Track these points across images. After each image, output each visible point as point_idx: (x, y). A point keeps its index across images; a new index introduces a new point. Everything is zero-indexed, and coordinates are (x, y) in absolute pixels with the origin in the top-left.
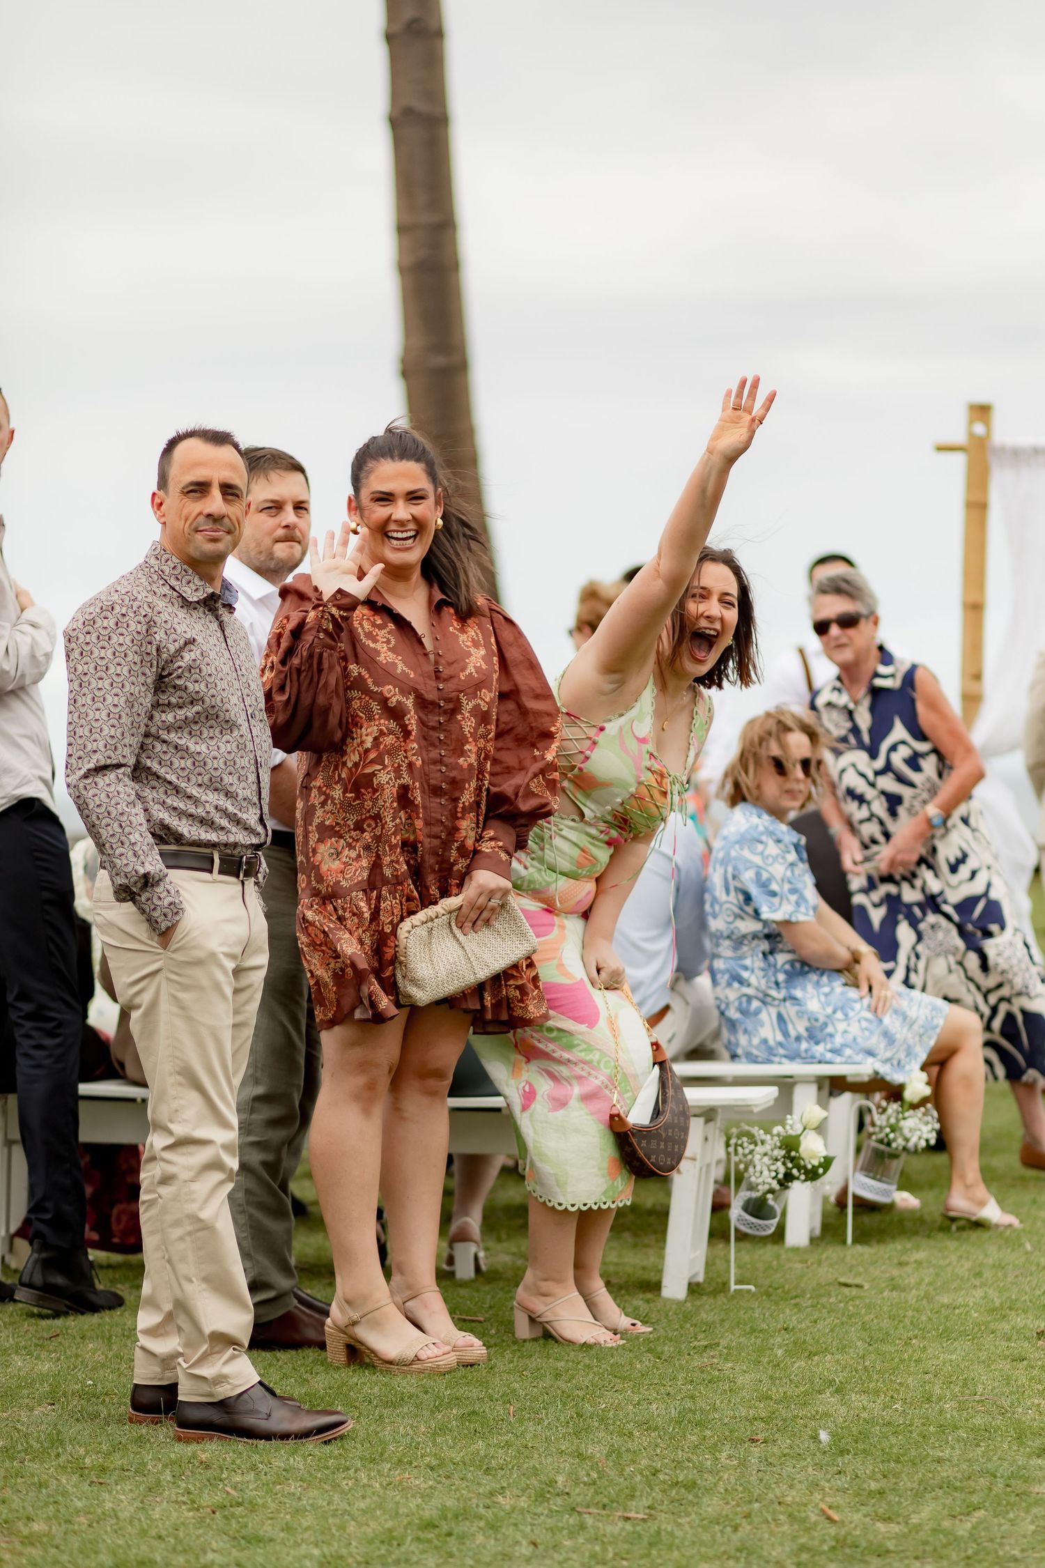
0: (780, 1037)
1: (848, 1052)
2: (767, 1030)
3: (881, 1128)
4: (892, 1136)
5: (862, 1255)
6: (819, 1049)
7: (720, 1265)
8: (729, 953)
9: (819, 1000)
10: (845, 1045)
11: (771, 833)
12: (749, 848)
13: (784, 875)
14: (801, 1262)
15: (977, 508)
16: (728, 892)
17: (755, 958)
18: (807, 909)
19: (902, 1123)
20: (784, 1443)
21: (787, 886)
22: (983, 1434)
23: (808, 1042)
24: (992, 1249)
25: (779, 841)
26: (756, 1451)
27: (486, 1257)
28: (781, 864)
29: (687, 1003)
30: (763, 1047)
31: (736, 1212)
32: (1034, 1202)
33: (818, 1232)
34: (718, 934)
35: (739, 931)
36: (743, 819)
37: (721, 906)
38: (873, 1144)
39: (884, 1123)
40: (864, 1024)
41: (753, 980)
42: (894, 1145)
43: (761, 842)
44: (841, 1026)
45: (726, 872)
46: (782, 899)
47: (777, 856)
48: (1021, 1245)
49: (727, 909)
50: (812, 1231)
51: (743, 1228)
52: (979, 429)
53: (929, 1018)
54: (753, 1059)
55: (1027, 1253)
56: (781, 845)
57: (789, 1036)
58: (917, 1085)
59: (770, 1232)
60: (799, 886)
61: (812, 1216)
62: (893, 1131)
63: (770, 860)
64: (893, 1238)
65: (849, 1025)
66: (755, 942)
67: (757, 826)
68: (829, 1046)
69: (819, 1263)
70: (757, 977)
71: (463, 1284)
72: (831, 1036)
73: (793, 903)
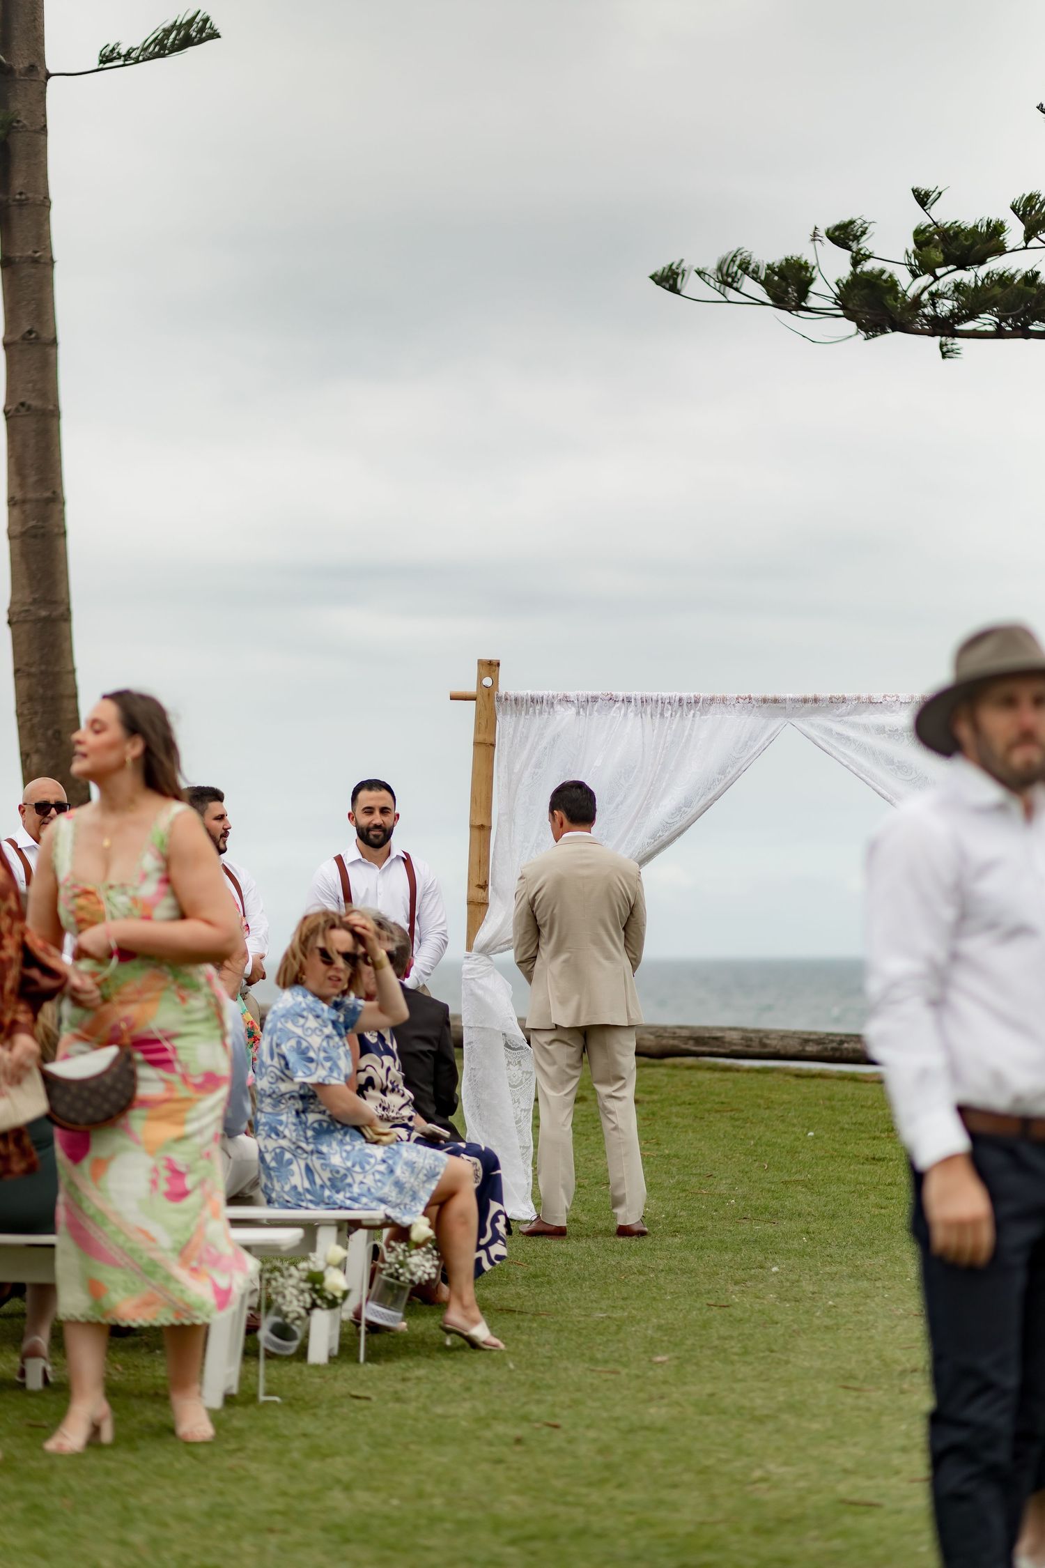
0: (307, 1185)
1: (364, 1200)
2: (298, 1179)
3: (391, 1264)
4: (401, 1271)
5: (371, 1371)
6: (339, 1197)
7: (251, 1378)
8: (269, 1110)
9: (341, 1157)
10: (361, 1195)
11: (311, 1010)
12: (292, 1021)
13: (321, 1045)
14: (320, 1377)
15: (485, 746)
16: (272, 1057)
17: (290, 1115)
18: (339, 1075)
19: (409, 1260)
20: (297, 1533)
21: (322, 1055)
22: (464, 1526)
23: (331, 1191)
24: (481, 1367)
25: (318, 1017)
26: (273, 1540)
27: (54, 1371)
28: (318, 1036)
29: (230, 1157)
30: (293, 1193)
31: (264, 1333)
32: (518, 1327)
33: (336, 1352)
34: (262, 1092)
35: (280, 1090)
36: (290, 999)
37: (266, 1068)
38: (384, 1277)
39: (393, 1260)
40: (378, 1177)
41: (287, 1133)
42: (402, 1278)
43: (303, 1017)
44: (359, 1178)
45: (272, 1039)
46: (317, 1064)
47: (316, 1028)
48: (506, 1364)
49: (272, 1072)
50: (331, 1350)
51: (272, 1349)
52: (487, 681)
53: (433, 1166)
54: (286, 1205)
55: (510, 1371)
56: (320, 1020)
57: (315, 1183)
58: (422, 1229)
59: (292, 1351)
60: (334, 1055)
61: (331, 1338)
62: (402, 1266)
63: (310, 1032)
64: (399, 1357)
65: (365, 1177)
66: (292, 1101)
67: (300, 1003)
68: (348, 1195)
69: (335, 1378)
70: (290, 1130)
71: (33, 1394)
72: (350, 1185)
73: (327, 1068)
